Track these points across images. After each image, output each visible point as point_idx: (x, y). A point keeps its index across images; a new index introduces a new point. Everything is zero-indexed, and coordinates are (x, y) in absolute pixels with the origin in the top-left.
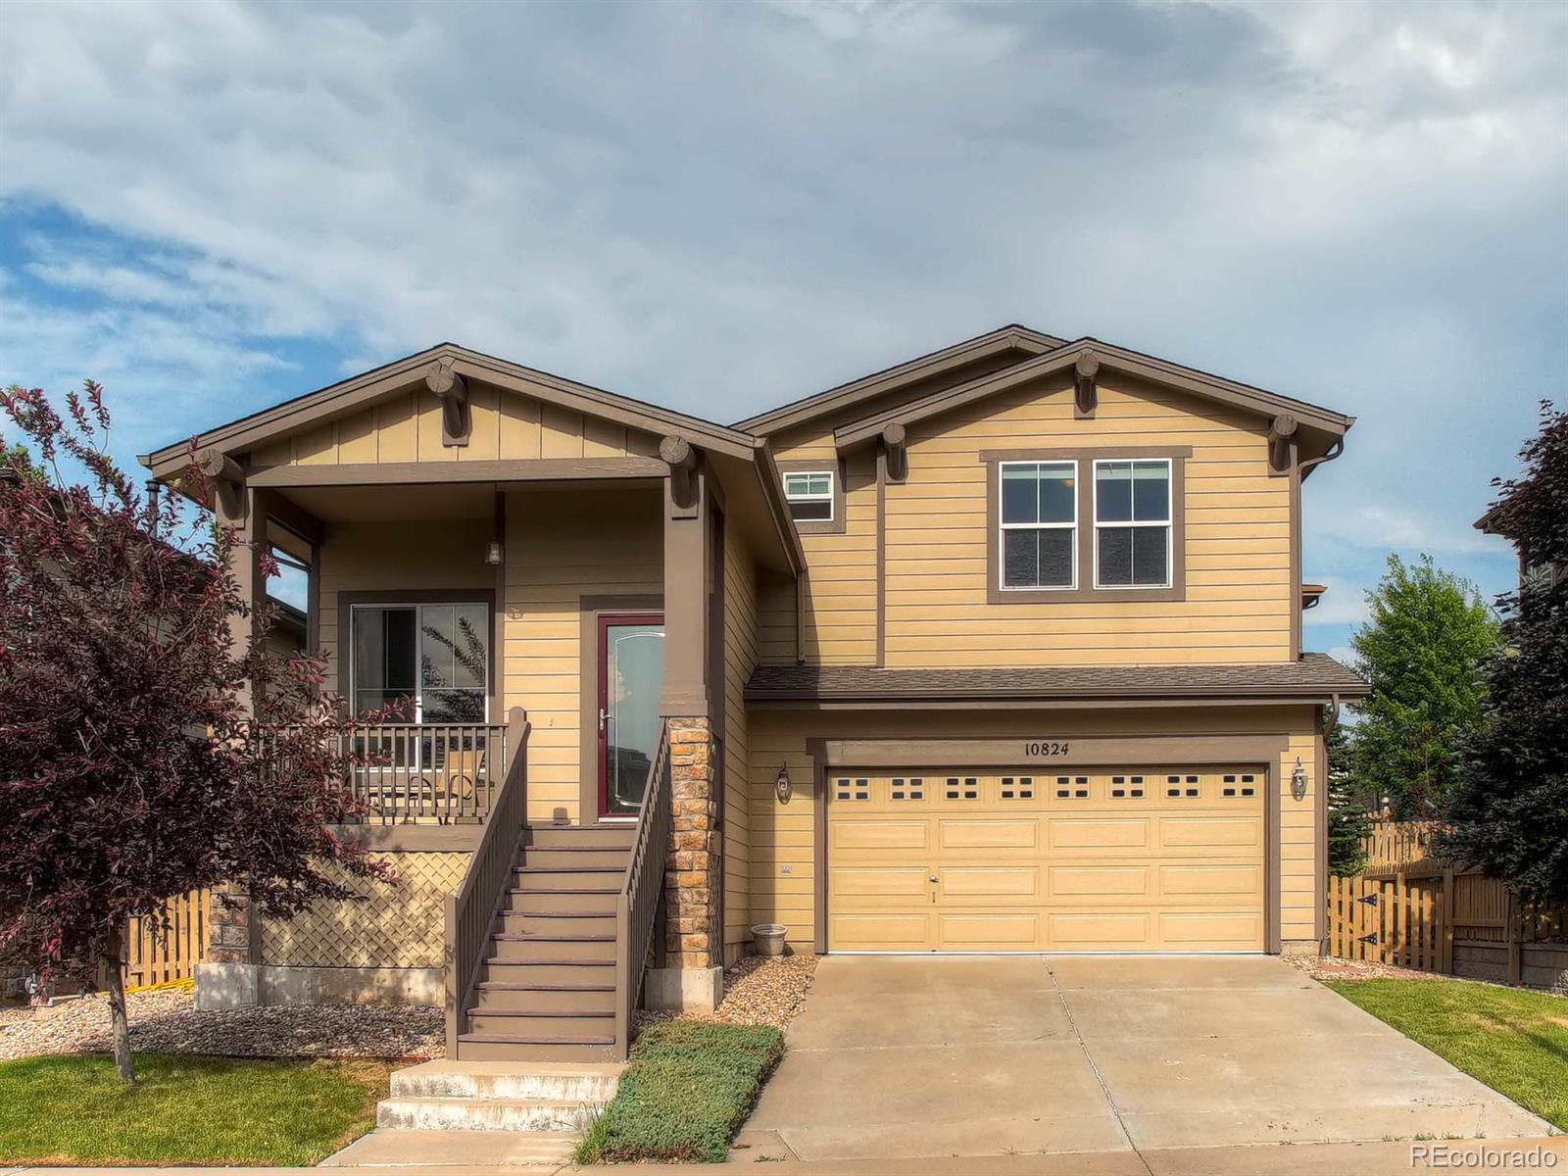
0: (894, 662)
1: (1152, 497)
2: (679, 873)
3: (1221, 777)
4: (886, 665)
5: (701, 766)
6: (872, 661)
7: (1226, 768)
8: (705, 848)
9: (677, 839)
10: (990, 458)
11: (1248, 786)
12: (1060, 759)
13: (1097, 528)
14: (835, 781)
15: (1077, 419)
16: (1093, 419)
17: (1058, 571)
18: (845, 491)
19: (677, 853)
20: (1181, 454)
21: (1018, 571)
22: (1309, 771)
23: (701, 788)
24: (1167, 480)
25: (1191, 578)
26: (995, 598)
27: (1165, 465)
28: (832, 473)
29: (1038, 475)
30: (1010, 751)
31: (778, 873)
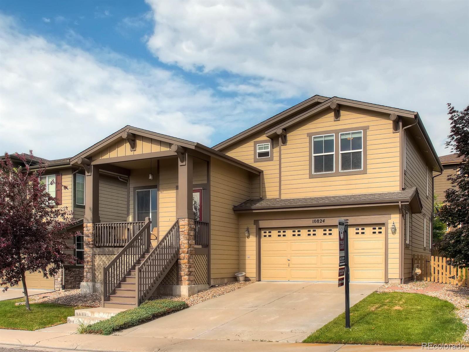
0: (283, 197)
1: (357, 143)
2: (181, 260)
3: (372, 228)
4: (281, 198)
5: (186, 231)
6: (278, 197)
7: (373, 225)
8: (188, 253)
9: (181, 251)
10: (310, 135)
11: (380, 230)
12: (322, 224)
13: (341, 153)
14: (263, 232)
15: (334, 121)
16: (339, 120)
17: (329, 167)
18: (273, 148)
19: (181, 255)
20: (365, 129)
21: (318, 168)
22: (398, 226)
23: (186, 237)
24: (361, 137)
25: (368, 167)
26: (311, 177)
27: (361, 132)
28: (269, 143)
29: (323, 139)
30: (309, 222)
31: (247, 258)
